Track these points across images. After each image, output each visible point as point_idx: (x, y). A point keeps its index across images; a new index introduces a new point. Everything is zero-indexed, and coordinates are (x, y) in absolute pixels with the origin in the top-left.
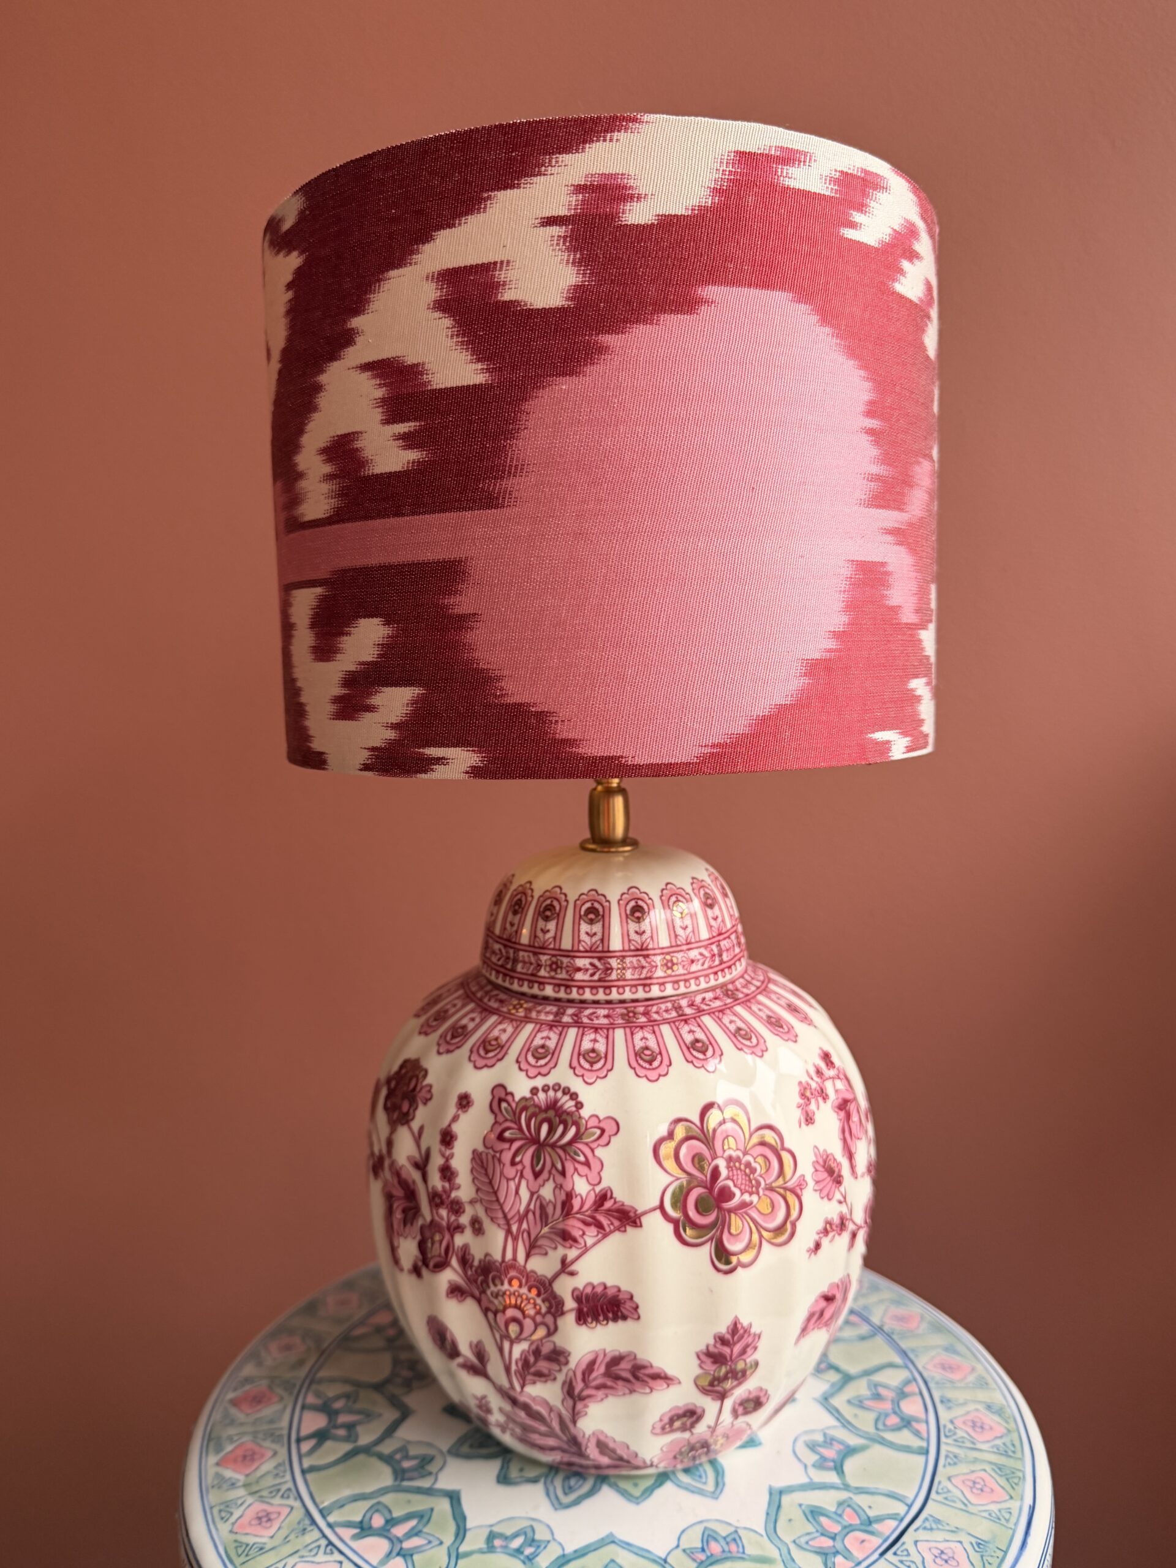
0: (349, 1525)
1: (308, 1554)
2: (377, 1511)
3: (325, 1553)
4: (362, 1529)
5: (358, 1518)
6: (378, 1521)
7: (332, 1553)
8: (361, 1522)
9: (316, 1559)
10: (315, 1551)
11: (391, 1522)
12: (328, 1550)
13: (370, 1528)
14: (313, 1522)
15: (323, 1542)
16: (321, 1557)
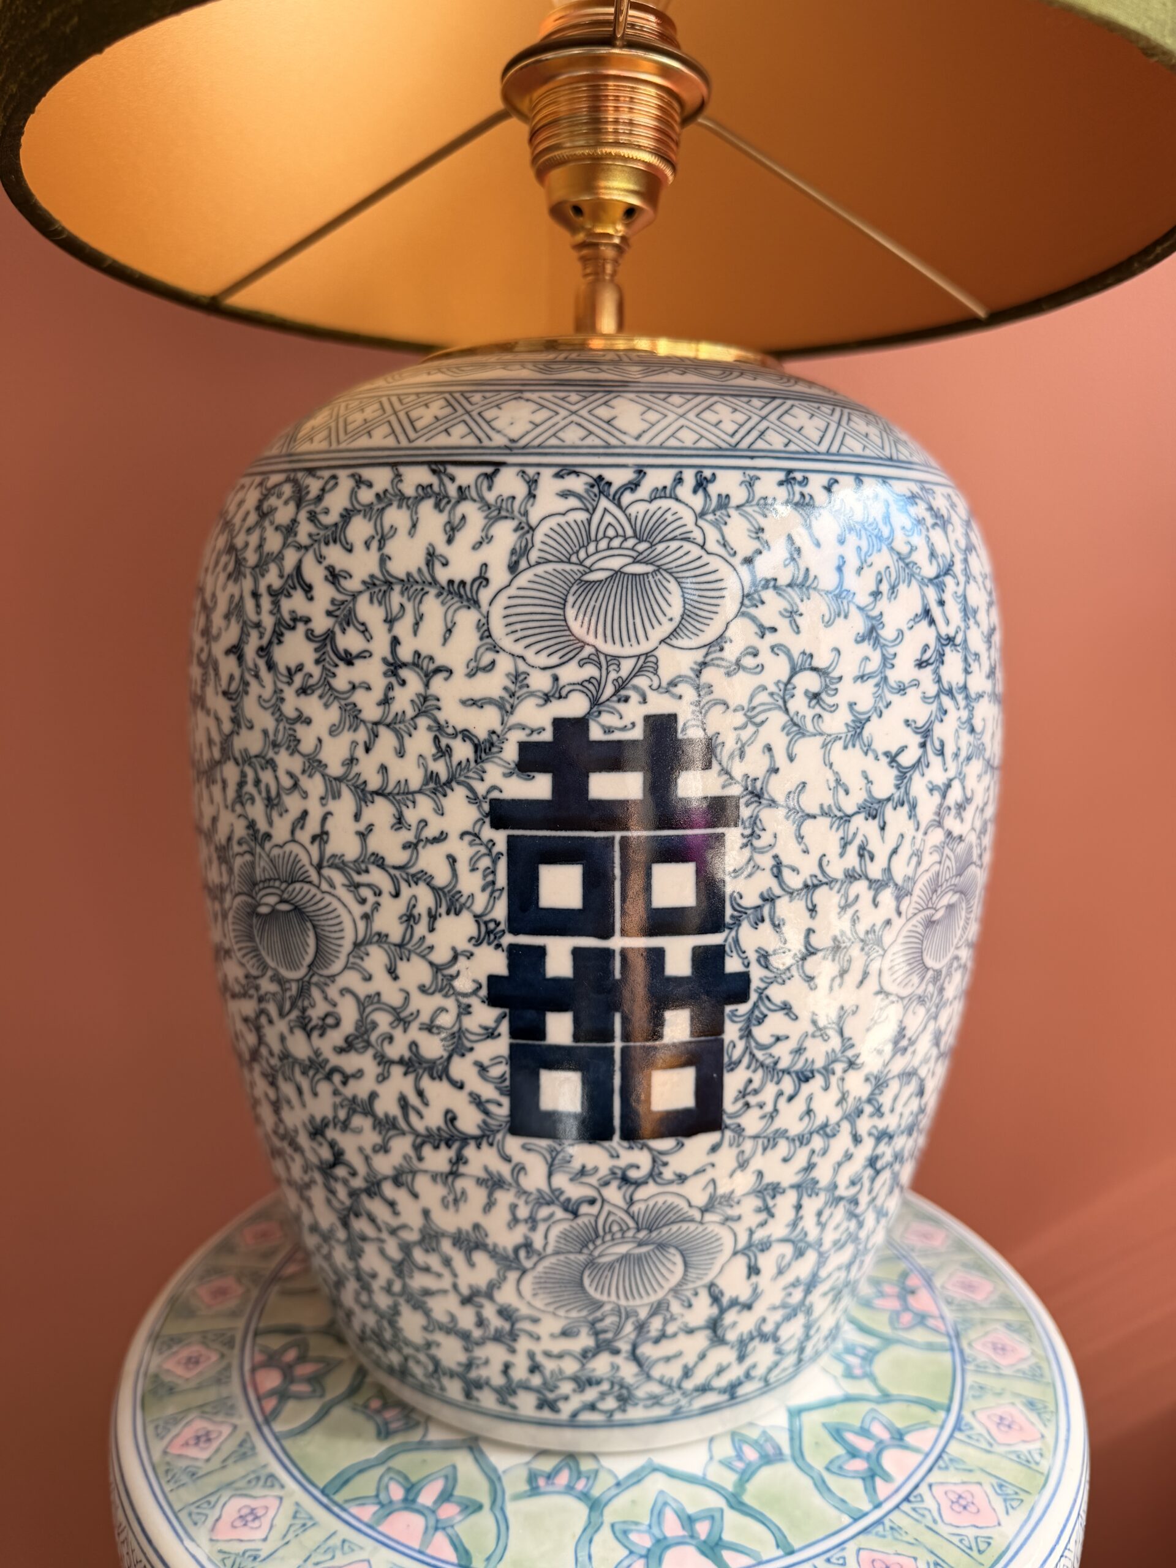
0: (871, 1490)
1: (929, 1517)
2: (840, 1468)
3: (922, 1501)
4: (873, 1477)
5: (859, 1485)
6: (860, 1465)
7: (920, 1495)
8: (863, 1479)
9: (933, 1507)
10: (921, 1511)
11: (853, 1453)
12: (919, 1499)
13: (870, 1469)
14: (879, 1521)
15: (906, 1507)
16: (930, 1503)
